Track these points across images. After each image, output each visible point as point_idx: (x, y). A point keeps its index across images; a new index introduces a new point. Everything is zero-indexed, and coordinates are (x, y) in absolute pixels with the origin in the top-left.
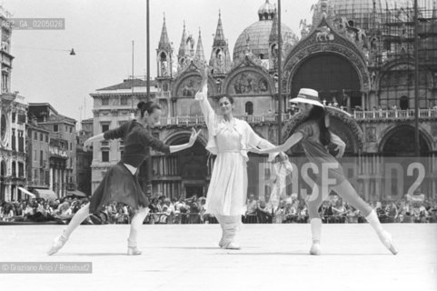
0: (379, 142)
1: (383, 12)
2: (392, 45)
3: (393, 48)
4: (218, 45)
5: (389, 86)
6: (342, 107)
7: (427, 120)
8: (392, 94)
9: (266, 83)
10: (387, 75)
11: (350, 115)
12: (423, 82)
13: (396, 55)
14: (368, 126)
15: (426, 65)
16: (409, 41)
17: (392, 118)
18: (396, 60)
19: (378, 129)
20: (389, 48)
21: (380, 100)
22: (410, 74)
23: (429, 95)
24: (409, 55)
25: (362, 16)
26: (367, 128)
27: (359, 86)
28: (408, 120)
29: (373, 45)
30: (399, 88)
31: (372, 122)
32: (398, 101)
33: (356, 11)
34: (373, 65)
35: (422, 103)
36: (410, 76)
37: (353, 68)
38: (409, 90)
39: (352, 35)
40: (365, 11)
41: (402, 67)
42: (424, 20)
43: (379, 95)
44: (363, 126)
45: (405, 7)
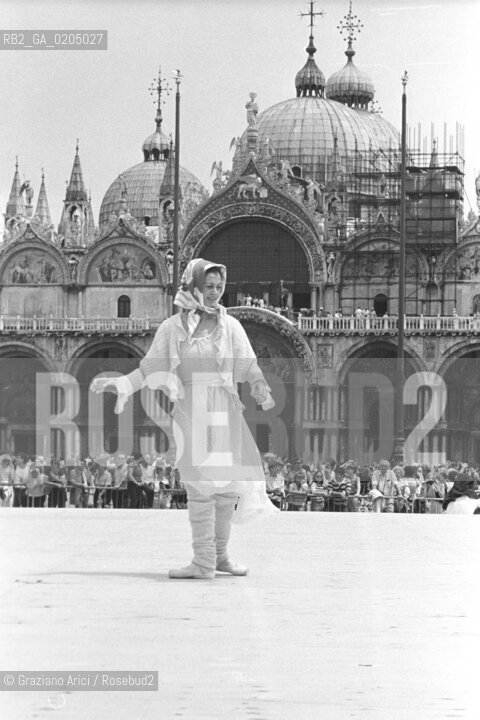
0: (338, 369)
1: (349, 154)
2: (364, 209)
3: (364, 215)
4: (74, 199)
5: (356, 278)
6: (278, 309)
7: (418, 335)
8: (361, 290)
9: (153, 266)
10: (354, 258)
11: (291, 323)
12: (412, 272)
13: (369, 227)
14: (320, 341)
15: (418, 245)
16: (391, 203)
17: (361, 331)
18: (369, 235)
19: (337, 348)
20: (358, 215)
21: (341, 299)
22: (391, 258)
23: (422, 294)
24: (390, 227)
25: (315, 162)
26: (318, 345)
27: (308, 276)
28: (387, 334)
29: (331, 209)
30: (373, 280)
31: (327, 335)
32: (371, 302)
33: (305, 152)
34: (331, 242)
35: (410, 306)
36: (392, 262)
37: (298, 246)
38: (389, 284)
39: (299, 191)
40: (322, 152)
41: (378, 246)
42: (416, 170)
43: (339, 292)
44: (313, 341)
45: (386, 147)
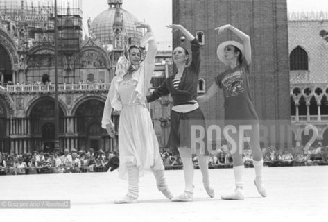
0: (26, 109)
1: (29, 9)
2: (36, 35)
3: (36, 37)
5: (34, 67)
7: (63, 93)
8: (37, 72)
10: (33, 57)
11: (3, 88)
12: (60, 63)
13: (39, 43)
14: (18, 97)
15: (62, 51)
16: (49, 31)
17: (37, 91)
18: (39, 46)
19: (26, 100)
20: (33, 37)
21: (27, 77)
22: (50, 57)
23: (64, 74)
24: (49, 43)
25: (13, 12)
26: (17, 99)
27: (11, 66)
28: (49, 93)
29: (21, 34)
30: (42, 67)
31: (21, 93)
32: (41, 78)
33: (8, 8)
34: (21, 50)
35: (60, 79)
36: (50, 59)
37: (6, 52)
38: (49, 69)
39: (6, 26)
40: (15, 8)
41: (44, 51)
42: (60, 16)
43: (26, 73)
44: (14, 97)
45: (46, 5)
